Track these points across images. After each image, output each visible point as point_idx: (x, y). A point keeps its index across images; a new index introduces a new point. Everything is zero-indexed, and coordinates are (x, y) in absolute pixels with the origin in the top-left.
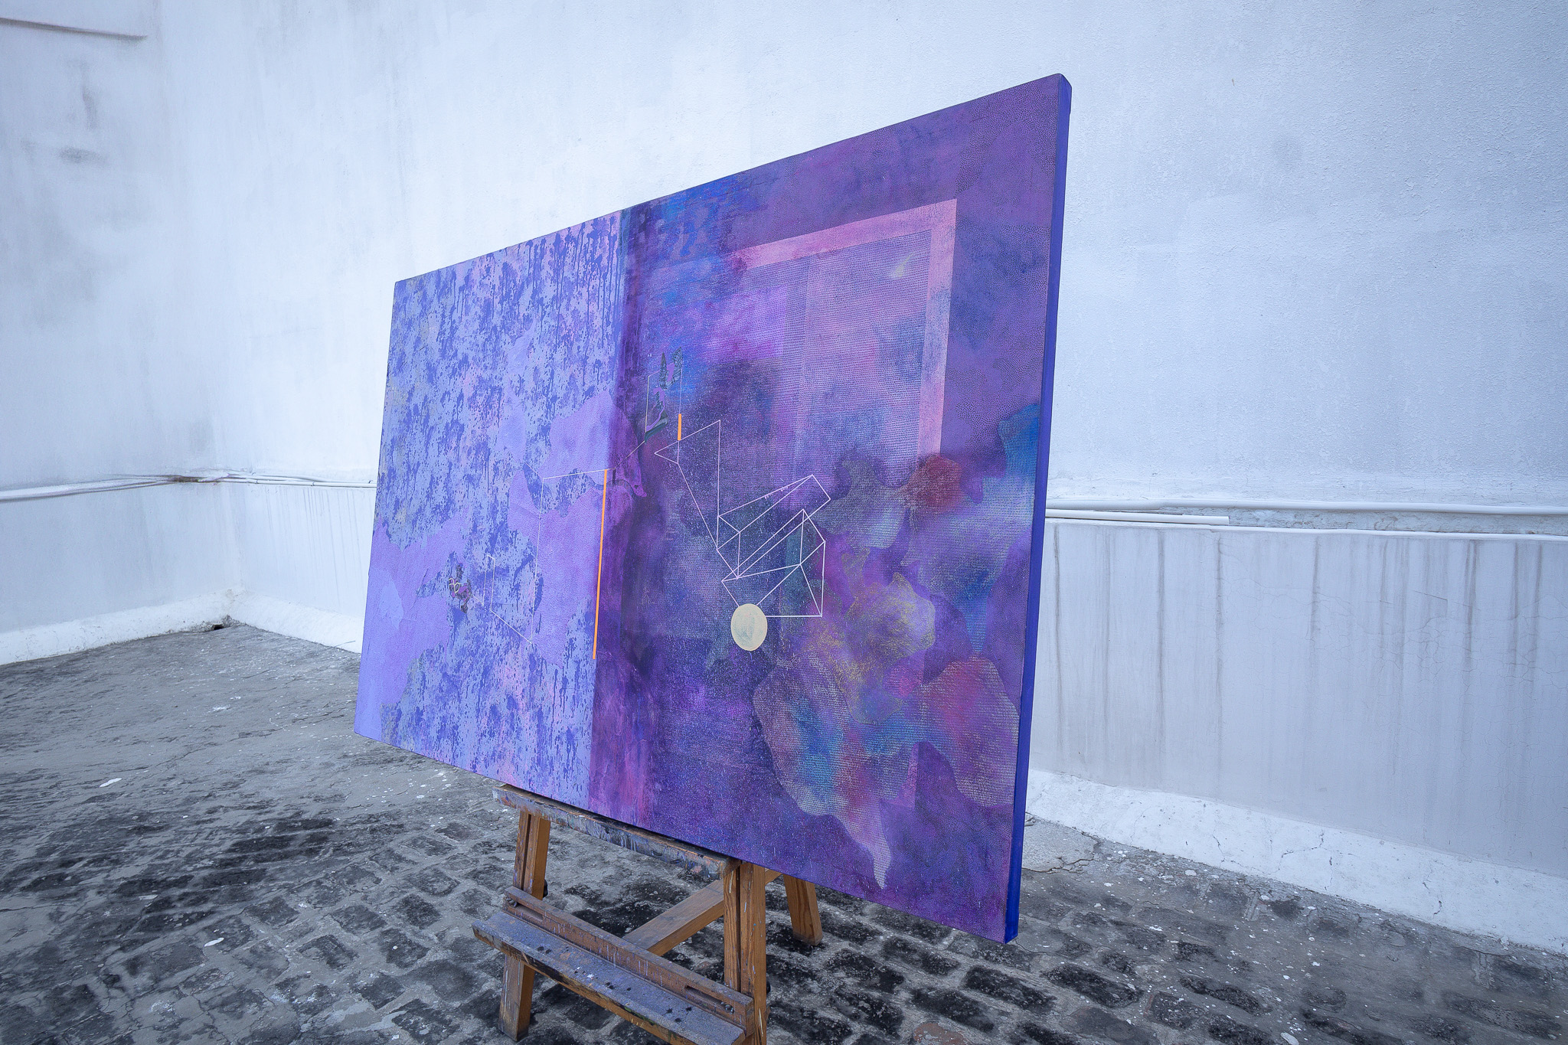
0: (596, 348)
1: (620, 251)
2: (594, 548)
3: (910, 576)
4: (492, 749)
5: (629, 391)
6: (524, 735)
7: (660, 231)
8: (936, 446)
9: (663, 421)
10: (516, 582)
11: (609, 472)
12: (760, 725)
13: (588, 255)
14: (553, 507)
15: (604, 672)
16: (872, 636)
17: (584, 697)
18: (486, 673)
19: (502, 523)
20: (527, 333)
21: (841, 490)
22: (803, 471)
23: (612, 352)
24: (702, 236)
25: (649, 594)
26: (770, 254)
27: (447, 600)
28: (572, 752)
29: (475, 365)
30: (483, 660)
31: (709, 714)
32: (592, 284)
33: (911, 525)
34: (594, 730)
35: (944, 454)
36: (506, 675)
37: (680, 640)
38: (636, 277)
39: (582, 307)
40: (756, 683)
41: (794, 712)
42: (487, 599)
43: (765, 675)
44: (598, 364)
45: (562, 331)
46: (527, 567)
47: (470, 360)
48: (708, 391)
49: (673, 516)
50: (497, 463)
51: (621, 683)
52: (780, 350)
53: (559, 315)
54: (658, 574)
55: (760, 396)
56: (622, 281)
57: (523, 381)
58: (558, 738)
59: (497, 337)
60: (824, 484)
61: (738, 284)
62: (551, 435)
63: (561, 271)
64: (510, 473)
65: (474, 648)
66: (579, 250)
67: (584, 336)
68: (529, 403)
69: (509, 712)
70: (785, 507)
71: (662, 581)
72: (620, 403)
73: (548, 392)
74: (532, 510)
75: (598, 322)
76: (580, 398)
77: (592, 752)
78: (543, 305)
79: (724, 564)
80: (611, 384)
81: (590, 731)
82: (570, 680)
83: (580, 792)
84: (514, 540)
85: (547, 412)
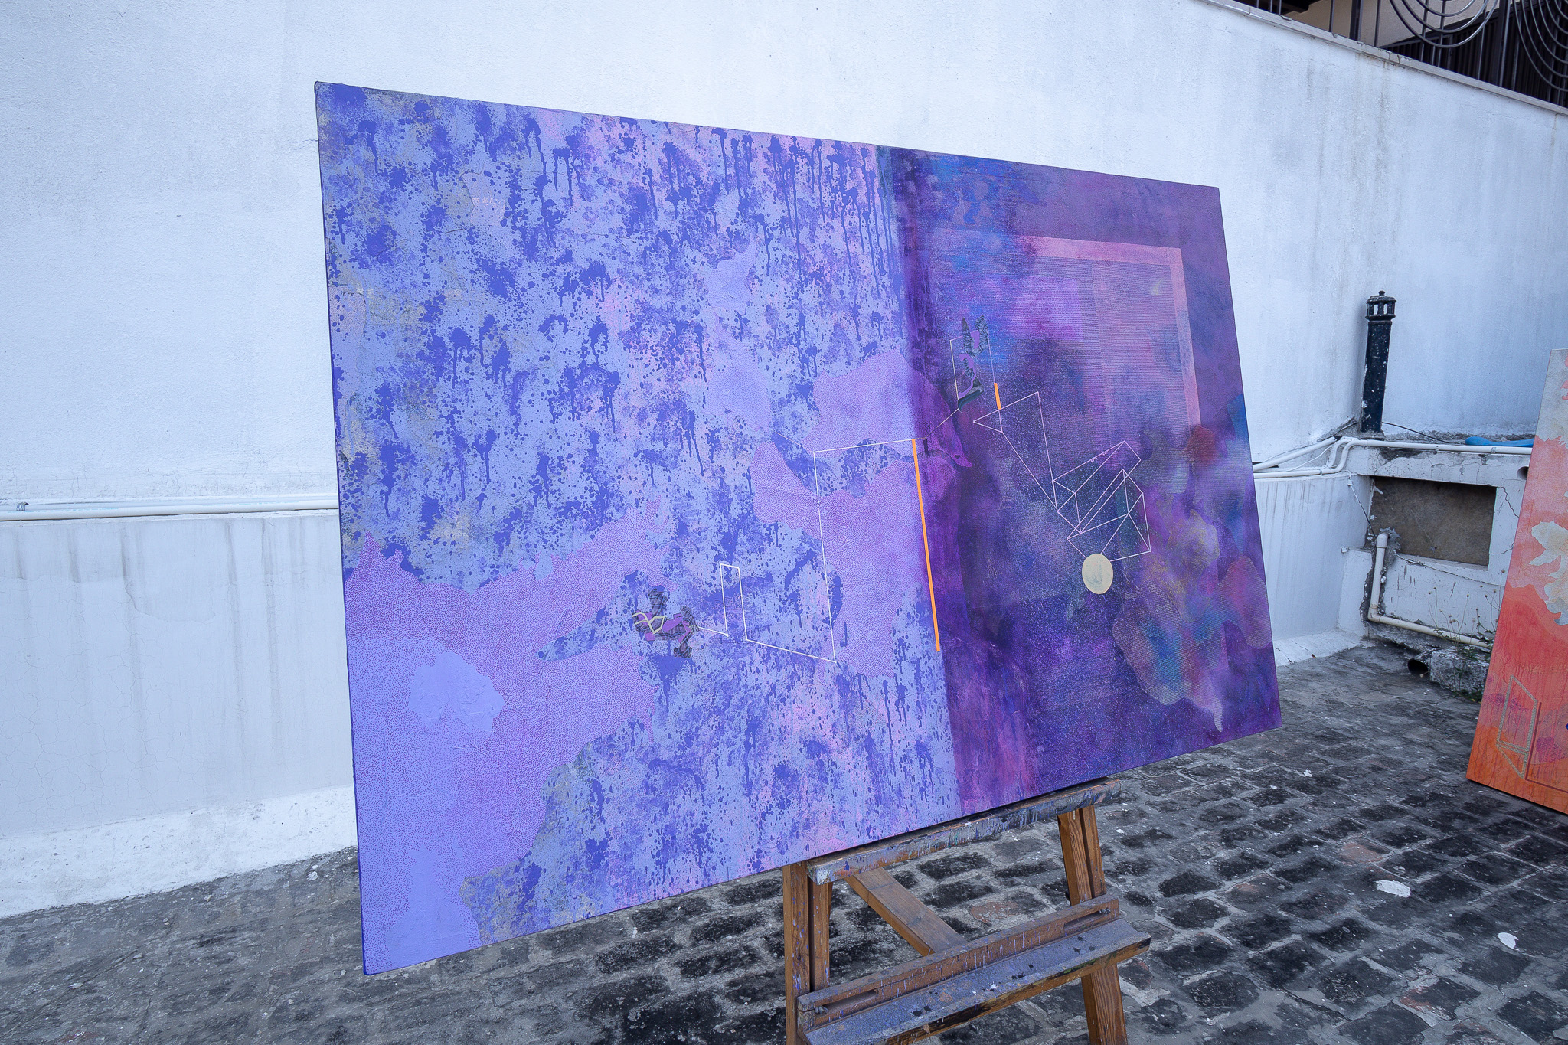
0: (870, 299)
1: (883, 192)
2: (914, 528)
3: (1201, 512)
4: (789, 824)
5: (929, 353)
6: (847, 780)
7: (934, 188)
8: (1198, 420)
9: (977, 389)
10: (790, 592)
11: (918, 442)
12: (1122, 653)
13: (834, 183)
14: (839, 487)
15: (954, 661)
16: (1185, 557)
17: (932, 697)
18: (753, 727)
19: (743, 517)
20: (739, 256)
21: (1147, 453)
22: (1118, 436)
23: (895, 306)
24: (985, 209)
25: (994, 566)
26: (1055, 248)
27: (637, 649)
28: (928, 765)
29: (627, 284)
30: (744, 712)
31: (1077, 660)
32: (848, 218)
33: (1195, 474)
34: (954, 727)
35: (1204, 424)
36: (795, 717)
37: (1037, 602)
38: (912, 229)
39: (838, 243)
40: (1112, 620)
41: (1144, 631)
42: (732, 626)
43: (1118, 610)
44: (876, 317)
45: (808, 267)
46: (808, 567)
47: (611, 271)
48: (1022, 363)
49: (1006, 484)
50: (713, 433)
51: (979, 665)
52: (1081, 336)
53: (798, 244)
54: (1001, 545)
55: (1071, 373)
56: (893, 228)
57: (746, 321)
58: (905, 758)
59: (674, 251)
60: (1135, 449)
61: (1032, 267)
62: (816, 397)
63: (791, 189)
64: (747, 447)
65: (718, 701)
66: (816, 172)
67: (847, 279)
68: (765, 353)
69: (812, 762)
70: (1108, 467)
71: (1007, 550)
72: (917, 365)
73: (798, 340)
74: (803, 492)
75: (866, 267)
76: (857, 354)
77: (956, 752)
78: (765, 225)
79: (1066, 523)
80: (902, 342)
81: (949, 731)
82: (908, 687)
83: (948, 803)
84: (774, 536)
85: (803, 368)
